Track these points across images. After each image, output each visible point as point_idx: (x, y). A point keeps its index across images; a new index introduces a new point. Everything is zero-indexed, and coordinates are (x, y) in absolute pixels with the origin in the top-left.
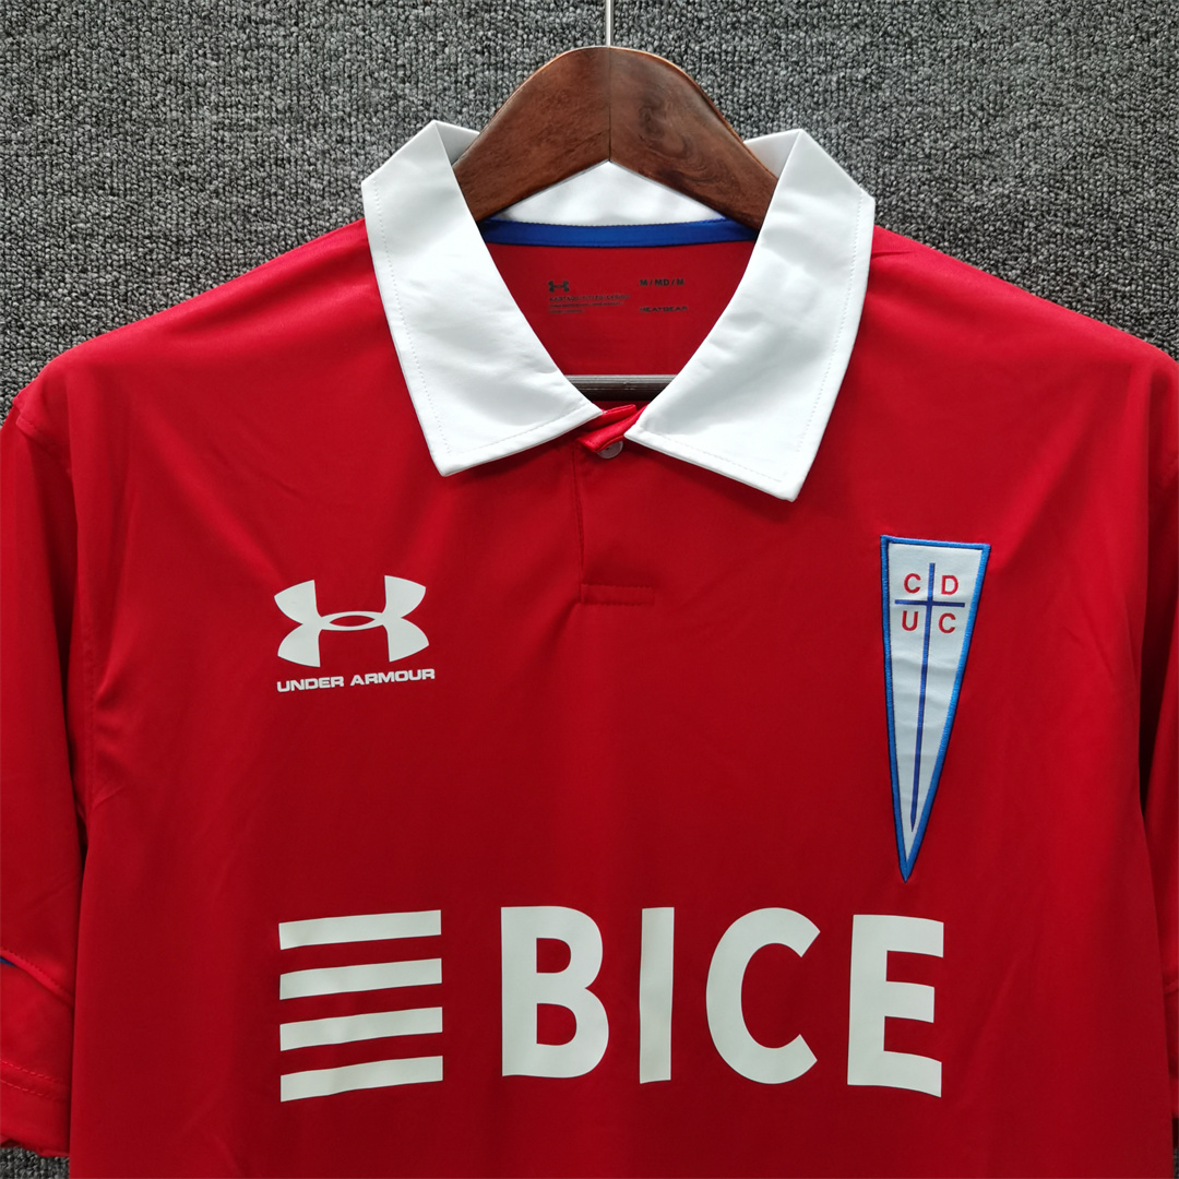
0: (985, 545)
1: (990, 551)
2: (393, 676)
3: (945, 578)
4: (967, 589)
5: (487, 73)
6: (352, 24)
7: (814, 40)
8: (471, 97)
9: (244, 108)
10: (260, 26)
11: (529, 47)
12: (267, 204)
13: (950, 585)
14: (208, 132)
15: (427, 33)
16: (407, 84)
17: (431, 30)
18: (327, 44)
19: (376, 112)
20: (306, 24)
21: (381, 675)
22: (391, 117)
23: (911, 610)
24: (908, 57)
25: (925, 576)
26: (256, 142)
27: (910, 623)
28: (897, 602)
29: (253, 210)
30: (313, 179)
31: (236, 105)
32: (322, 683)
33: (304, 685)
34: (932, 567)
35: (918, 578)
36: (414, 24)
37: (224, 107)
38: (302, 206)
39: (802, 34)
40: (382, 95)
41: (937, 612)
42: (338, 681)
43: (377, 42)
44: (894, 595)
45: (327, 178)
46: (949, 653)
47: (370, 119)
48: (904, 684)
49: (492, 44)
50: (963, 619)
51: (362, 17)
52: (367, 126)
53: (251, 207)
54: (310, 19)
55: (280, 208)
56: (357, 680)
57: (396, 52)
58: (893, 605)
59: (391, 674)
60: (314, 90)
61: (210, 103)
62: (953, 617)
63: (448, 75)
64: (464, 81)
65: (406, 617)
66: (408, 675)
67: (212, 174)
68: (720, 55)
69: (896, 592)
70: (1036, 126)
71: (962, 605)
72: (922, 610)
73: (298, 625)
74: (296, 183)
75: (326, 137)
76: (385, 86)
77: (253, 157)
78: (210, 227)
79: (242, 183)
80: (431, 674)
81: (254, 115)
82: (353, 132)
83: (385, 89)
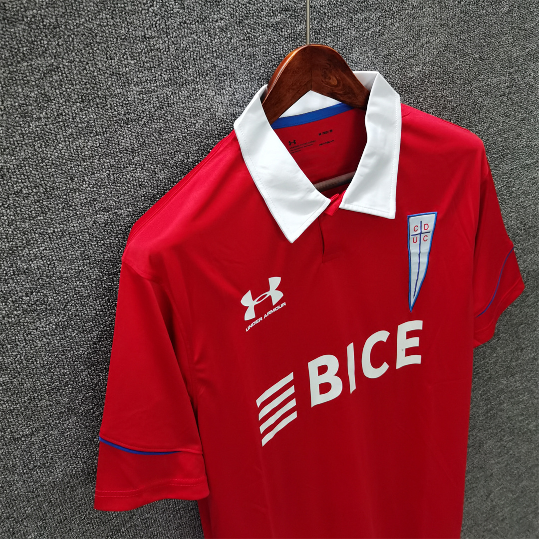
0: (436, 213)
1: (437, 214)
2: (275, 310)
3: (425, 225)
4: (431, 227)
5: (249, 49)
6: (191, 34)
7: (363, 17)
8: (244, 61)
9: (150, 82)
10: (151, 40)
11: (265, 34)
12: (167, 125)
13: (426, 227)
14: (136, 97)
15: (223, 34)
16: (218, 59)
17: (225, 32)
18: (182, 45)
19: (207, 74)
20: (171, 36)
21: (271, 311)
22: (213, 76)
23: (415, 237)
24: (392, 20)
25: (419, 226)
26: (158, 98)
27: (415, 241)
28: (412, 235)
29: (162, 129)
30: (185, 110)
31: (146, 81)
32: (256, 322)
33: (252, 325)
34: (421, 222)
35: (417, 226)
36: (218, 30)
37: (141, 83)
38: (183, 123)
39: (359, 15)
40: (208, 66)
41: (423, 235)
42: (261, 319)
43: (203, 41)
44: (411, 234)
45: (191, 109)
46: (426, 247)
47: (205, 78)
48: (414, 260)
49: (250, 35)
50: (430, 236)
51: (195, 29)
52: (204, 81)
53: (160, 128)
54: (173, 34)
55: (173, 126)
56: (266, 316)
57: (212, 45)
58: (411, 237)
59: (274, 309)
60: (180, 68)
61: (134, 82)
62: (427, 236)
63: (234, 52)
64: (241, 54)
65: (276, 289)
66: (279, 307)
67: (142, 117)
68: (332, 28)
69: (412, 232)
70: (429, 42)
71: (430, 232)
72: (419, 236)
73: (248, 307)
74: (178, 113)
75: (188, 89)
76: (209, 61)
77: (158, 105)
78: (145, 141)
79: (155, 118)
80: (285, 304)
81: (155, 85)
82: (199, 86)
83: (209, 63)
